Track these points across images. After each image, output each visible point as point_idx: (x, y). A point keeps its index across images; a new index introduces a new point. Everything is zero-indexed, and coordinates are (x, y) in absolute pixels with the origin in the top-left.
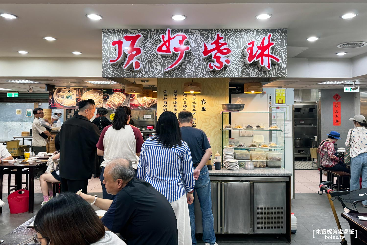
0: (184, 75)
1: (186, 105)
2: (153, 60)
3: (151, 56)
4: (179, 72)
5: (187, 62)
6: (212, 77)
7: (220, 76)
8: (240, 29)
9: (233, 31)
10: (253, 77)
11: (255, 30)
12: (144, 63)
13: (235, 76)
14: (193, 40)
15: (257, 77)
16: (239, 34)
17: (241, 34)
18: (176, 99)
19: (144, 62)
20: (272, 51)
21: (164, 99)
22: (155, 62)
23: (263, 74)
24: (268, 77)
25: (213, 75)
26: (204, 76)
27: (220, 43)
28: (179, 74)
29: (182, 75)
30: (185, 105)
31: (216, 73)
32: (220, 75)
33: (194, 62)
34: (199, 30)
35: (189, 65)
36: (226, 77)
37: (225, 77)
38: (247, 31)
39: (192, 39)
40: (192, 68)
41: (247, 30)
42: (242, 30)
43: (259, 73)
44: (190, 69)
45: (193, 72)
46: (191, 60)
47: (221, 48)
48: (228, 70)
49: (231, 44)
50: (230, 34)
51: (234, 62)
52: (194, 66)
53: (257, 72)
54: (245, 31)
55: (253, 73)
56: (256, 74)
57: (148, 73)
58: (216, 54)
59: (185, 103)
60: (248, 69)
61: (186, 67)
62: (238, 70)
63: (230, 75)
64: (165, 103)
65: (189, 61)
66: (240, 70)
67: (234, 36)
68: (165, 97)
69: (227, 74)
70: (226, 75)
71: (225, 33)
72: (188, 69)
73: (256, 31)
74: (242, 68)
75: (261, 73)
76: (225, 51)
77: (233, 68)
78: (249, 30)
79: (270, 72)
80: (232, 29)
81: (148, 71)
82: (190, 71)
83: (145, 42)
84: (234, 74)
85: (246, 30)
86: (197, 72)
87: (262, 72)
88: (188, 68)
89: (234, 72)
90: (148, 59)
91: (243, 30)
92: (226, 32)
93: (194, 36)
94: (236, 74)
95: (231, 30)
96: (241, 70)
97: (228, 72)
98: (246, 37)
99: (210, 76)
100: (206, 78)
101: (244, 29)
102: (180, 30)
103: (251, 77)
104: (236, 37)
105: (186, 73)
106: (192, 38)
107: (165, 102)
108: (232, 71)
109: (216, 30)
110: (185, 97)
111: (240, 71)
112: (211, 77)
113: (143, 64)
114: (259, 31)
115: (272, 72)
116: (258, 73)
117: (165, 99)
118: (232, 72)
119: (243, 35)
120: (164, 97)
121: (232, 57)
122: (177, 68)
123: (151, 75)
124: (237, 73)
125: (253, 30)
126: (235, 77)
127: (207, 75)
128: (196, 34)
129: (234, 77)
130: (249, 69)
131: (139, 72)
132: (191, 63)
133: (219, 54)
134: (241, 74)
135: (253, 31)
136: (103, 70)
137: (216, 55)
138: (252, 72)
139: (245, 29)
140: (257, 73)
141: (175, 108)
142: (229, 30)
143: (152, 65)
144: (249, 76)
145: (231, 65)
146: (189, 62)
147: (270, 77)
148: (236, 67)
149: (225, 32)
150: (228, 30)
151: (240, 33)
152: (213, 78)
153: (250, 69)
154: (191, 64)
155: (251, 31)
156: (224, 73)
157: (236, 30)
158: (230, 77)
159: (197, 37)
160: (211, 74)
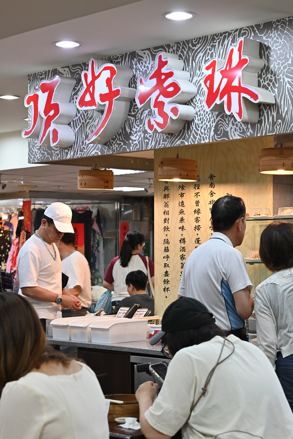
0: (129, 145)
1: (199, 210)
2: (88, 121)
3: (86, 115)
4: (122, 141)
5: (132, 118)
6: (169, 146)
7: (182, 142)
8: (211, 35)
9: (200, 41)
10: (235, 138)
11: (236, 30)
12: (77, 129)
13: (204, 140)
14: (141, 71)
15: (240, 138)
16: (210, 47)
17: (214, 44)
18: (182, 195)
19: (77, 127)
20: (266, 75)
21: (164, 198)
22: (90, 125)
23: (250, 130)
24: (259, 135)
25: (170, 140)
26: (157, 145)
27: (164, 74)
28: (122, 146)
29: (126, 147)
30: (197, 208)
31: (175, 135)
32: (181, 140)
33: (142, 118)
34: (149, 49)
35: (135, 125)
36: (190, 144)
37: (188, 143)
38: (222, 37)
39: (139, 70)
40: (140, 129)
41: (224, 35)
42: (215, 37)
43: (245, 128)
44: (136, 132)
45: (140, 139)
46: (138, 114)
47: (166, 84)
48: (193, 128)
49: (198, 71)
50: (196, 48)
51: (202, 109)
52: (142, 126)
53: (241, 126)
54: (220, 37)
55: (233, 130)
56: (239, 131)
57: (82, 147)
58: (158, 97)
59: (197, 203)
60: (225, 121)
61: (131, 129)
62: (209, 126)
63: (197, 139)
64: (166, 205)
65: (134, 116)
66: (212, 125)
67: (202, 53)
68: (166, 192)
69: (192, 136)
70: (190, 139)
71: (189, 47)
72: (134, 134)
73: (237, 33)
74: (216, 121)
75: (247, 128)
76: (171, 89)
77: (202, 122)
78: (227, 34)
79: (263, 124)
80: (199, 38)
81: (81, 144)
82: (138, 137)
83: (77, 88)
84: (203, 135)
85: (221, 35)
86: (147, 138)
87: (249, 126)
88: (133, 131)
89: (203, 131)
90: (82, 121)
91: (217, 37)
92: (190, 45)
93: (142, 63)
94: (206, 135)
95: (197, 38)
96: (214, 124)
97: (193, 131)
98: (222, 51)
99: (166, 143)
100: (160, 149)
101: (219, 34)
102: (124, 54)
103: (231, 139)
104: (205, 53)
105: (131, 141)
106: (140, 67)
107: (166, 203)
108: (200, 129)
109: (175, 43)
110: (197, 191)
111: (213, 129)
112: (167, 146)
113: (75, 132)
114: (242, 32)
115: (267, 123)
116: (242, 128)
117: (166, 197)
118: (199, 131)
119: (217, 46)
120: (164, 193)
121: (199, 99)
122: (119, 133)
123: (85, 151)
124: (207, 133)
125: (233, 32)
126: (204, 142)
127: (161, 143)
128: (145, 59)
129: (202, 142)
130: (227, 122)
131: (70, 147)
132: (138, 119)
133: (162, 98)
134: (214, 135)
135: (234, 35)
136: (29, 150)
137: (158, 101)
138: (231, 128)
139: (221, 33)
140: (240, 129)
141: (181, 216)
142: (194, 39)
143: (86, 132)
144: (228, 137)
145: (198, 117)
146: (135, 118)
147: (264, 135)
148: (206, 120)
149: (187, 46)
150: (194, 41)
151: (212, 44)
152: (171, 148)
153: (229, 121)
154: (138, 122)
155: (230, 34)
156: (187, 135)
157: (205, 36)
158: (196, 143)
159: (147, 65)
160: (168, 140)
